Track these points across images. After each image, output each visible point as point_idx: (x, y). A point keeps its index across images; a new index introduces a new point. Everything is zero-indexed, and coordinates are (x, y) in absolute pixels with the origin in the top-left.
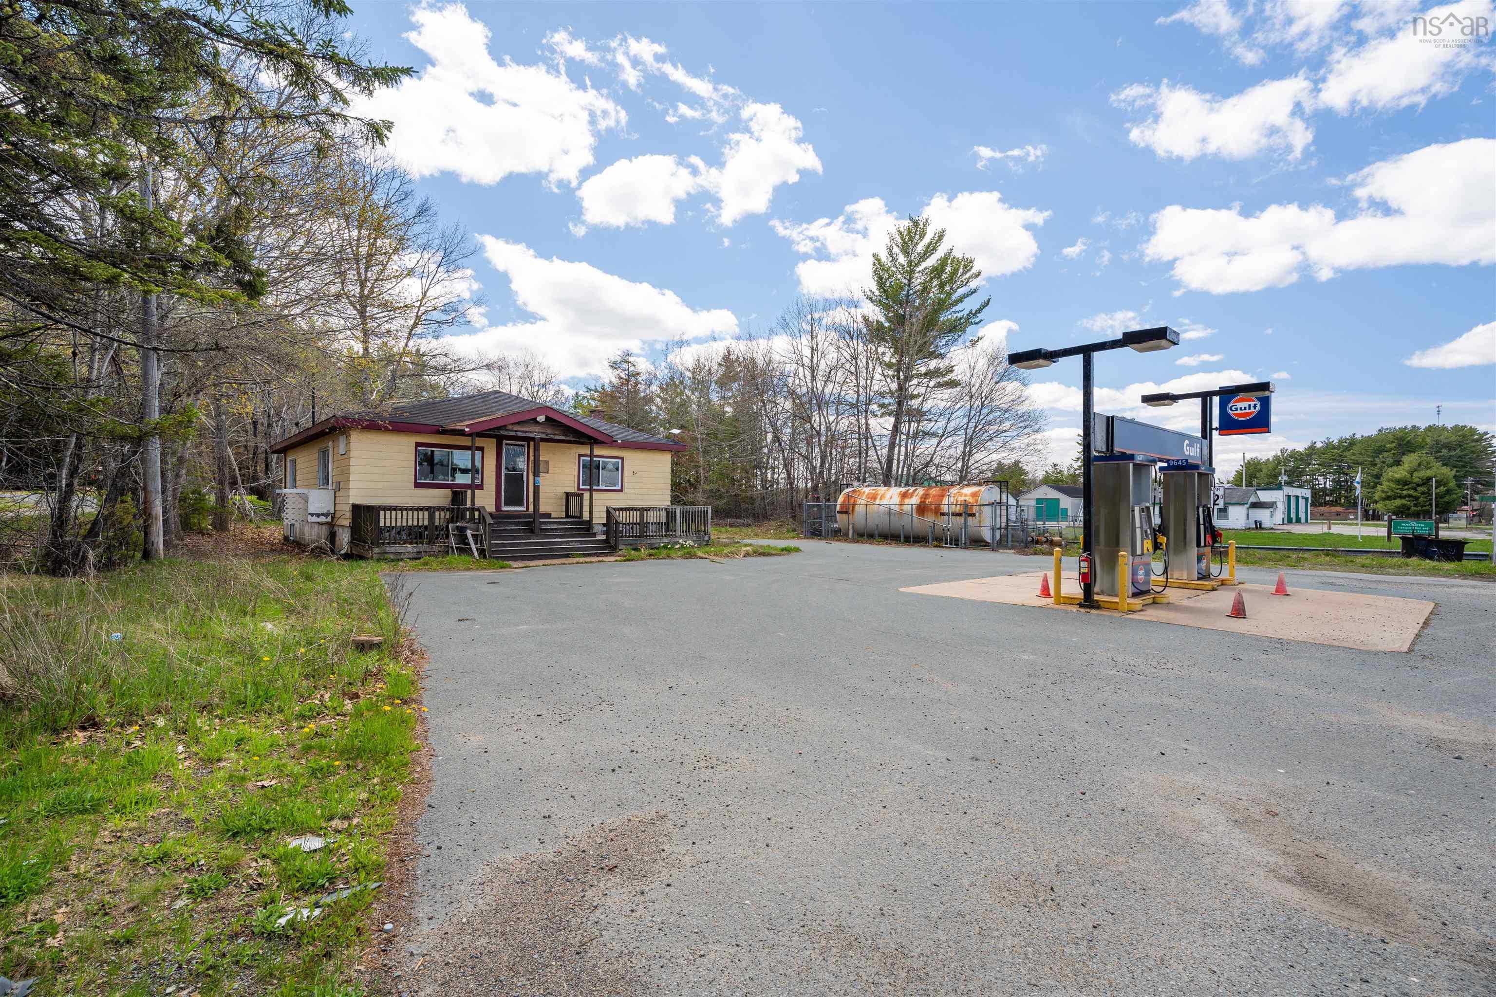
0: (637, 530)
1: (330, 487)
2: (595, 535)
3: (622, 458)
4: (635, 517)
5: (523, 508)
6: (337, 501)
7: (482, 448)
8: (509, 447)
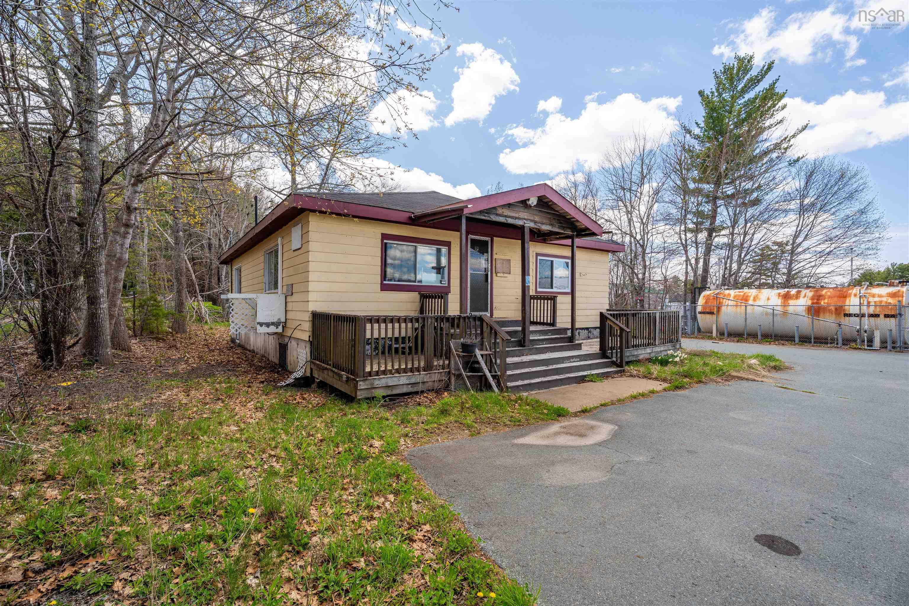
1: (279, 290)
2: (580, 346)
6: (289, 308)
7: (448, 244)
8: (473, 243)
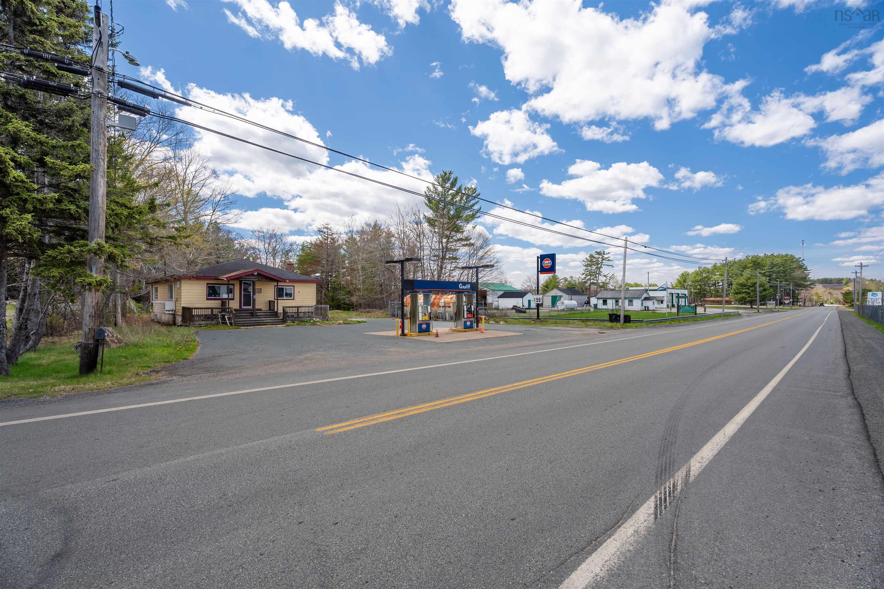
0: (295, 316)
1: (173, 300)
2: (279, 317)
3: (294, 286)
4: (295, 310)
5: (251, 307)
6: (176, 306)
7: (233, 285)
8: (244, 283)
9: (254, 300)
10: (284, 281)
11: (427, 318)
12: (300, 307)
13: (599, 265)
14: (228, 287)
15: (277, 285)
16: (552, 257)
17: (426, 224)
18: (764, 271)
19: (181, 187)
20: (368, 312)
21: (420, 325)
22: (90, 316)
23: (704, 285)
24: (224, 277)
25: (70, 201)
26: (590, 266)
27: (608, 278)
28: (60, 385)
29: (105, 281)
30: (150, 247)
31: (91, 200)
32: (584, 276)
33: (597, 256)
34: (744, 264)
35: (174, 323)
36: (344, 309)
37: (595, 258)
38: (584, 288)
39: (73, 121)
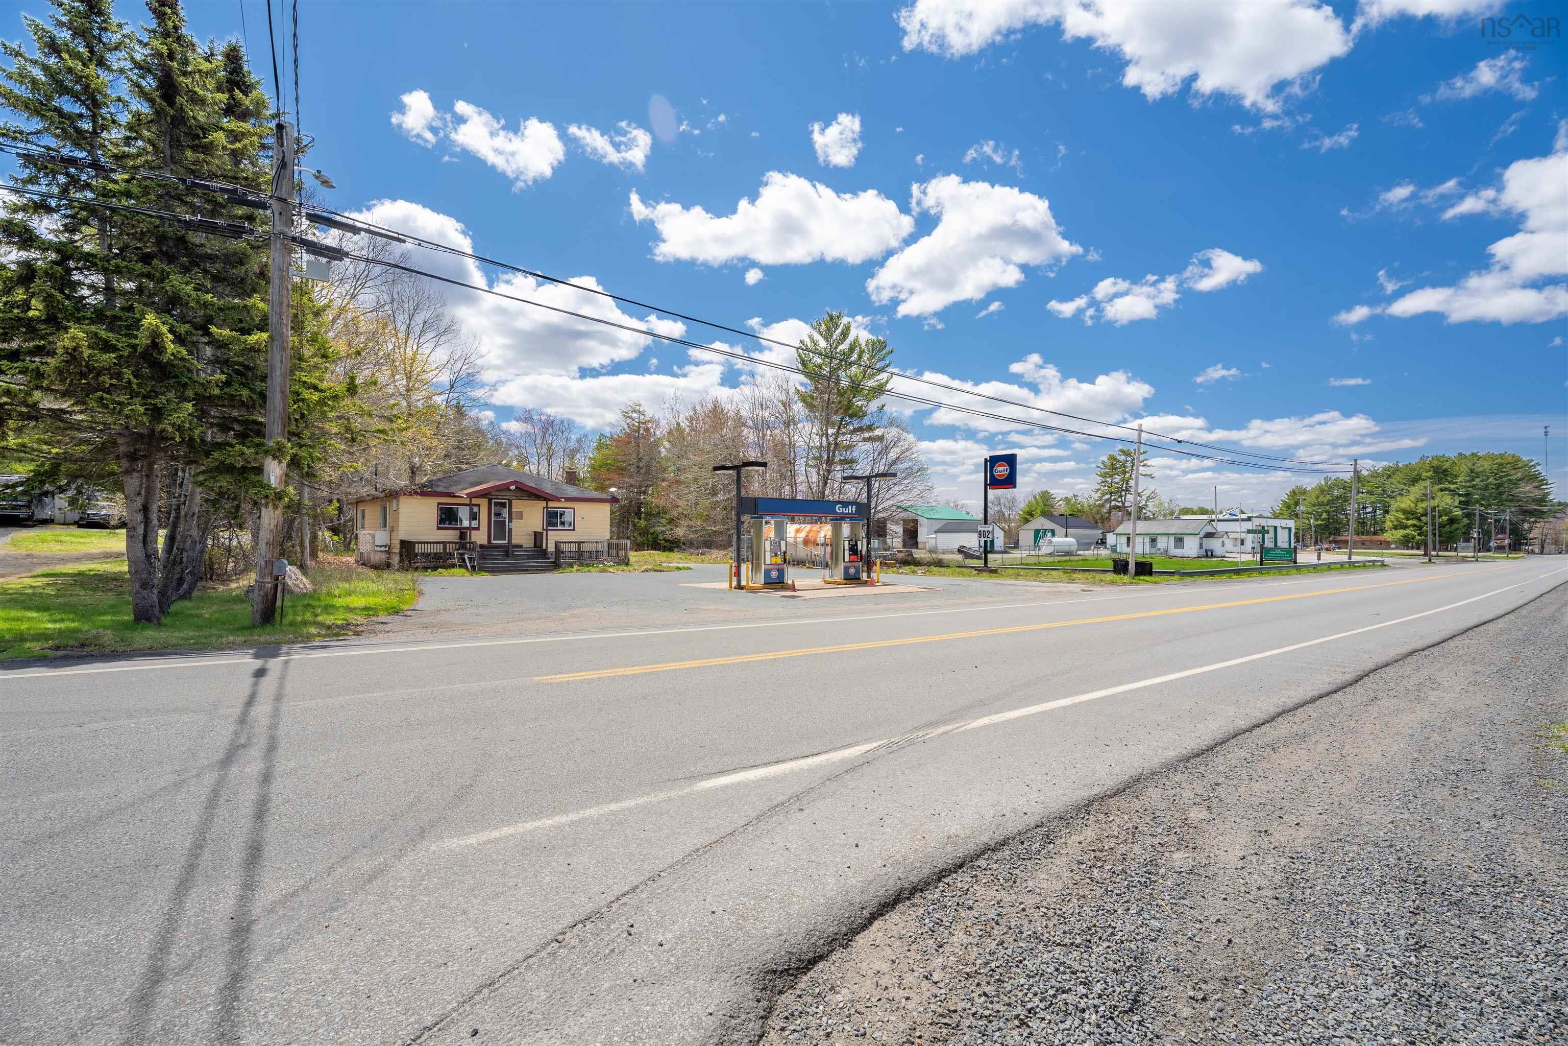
0: (575, 554)
1: (388, 529)
2: (549, 558)
3: (575, 509)
4: (575, 547)
5: (506, 542)
6: (392, 538)
7: (478, 505)
8: (496, 504)
9: (510, 530)
10: (558, 499)
11: (779, 560)
12: (583, 542)
13: (1128, 475)
14: (471, 510)
15: (547, 507)
16: (1010, 460)
17: (800, 404)
18: (1455, 486)
19: (402, 350)
20: (702, 554)
21: (767, 573)
22: (267, 544)
23: (1336, 511)
24: (463, 493)
25: (242, 383)
26: (1111, 476)
27: (1144, 497)
28: (227, 636)
29: (287, 494)
30: (351, 446)
31: (268, 380)
32: (1099, 494)
33: (1123, 458)
34: (1416, 473)
35: (388, 566)
36: (664, 549)
37: (1119, 461)
38: (1098, 517)
39: (246, 271)
